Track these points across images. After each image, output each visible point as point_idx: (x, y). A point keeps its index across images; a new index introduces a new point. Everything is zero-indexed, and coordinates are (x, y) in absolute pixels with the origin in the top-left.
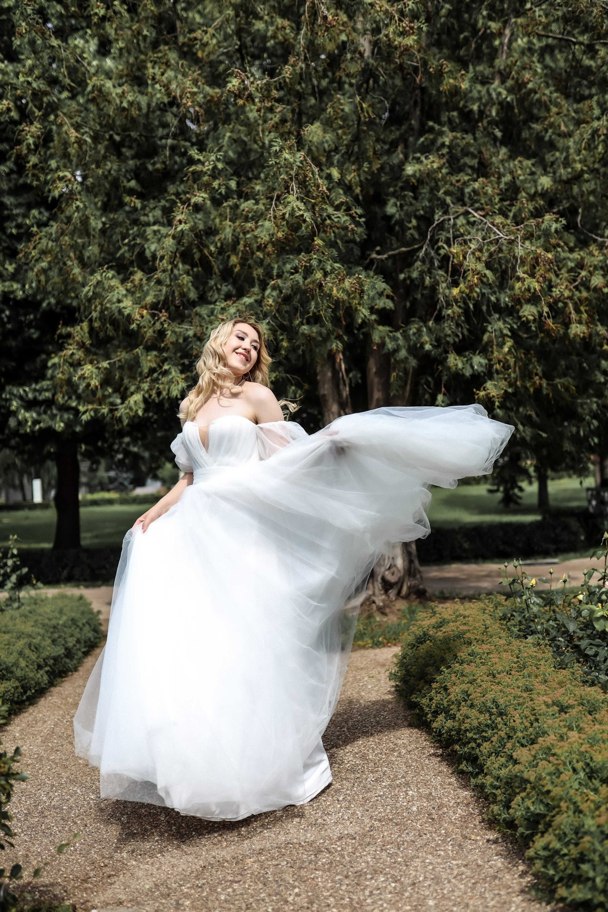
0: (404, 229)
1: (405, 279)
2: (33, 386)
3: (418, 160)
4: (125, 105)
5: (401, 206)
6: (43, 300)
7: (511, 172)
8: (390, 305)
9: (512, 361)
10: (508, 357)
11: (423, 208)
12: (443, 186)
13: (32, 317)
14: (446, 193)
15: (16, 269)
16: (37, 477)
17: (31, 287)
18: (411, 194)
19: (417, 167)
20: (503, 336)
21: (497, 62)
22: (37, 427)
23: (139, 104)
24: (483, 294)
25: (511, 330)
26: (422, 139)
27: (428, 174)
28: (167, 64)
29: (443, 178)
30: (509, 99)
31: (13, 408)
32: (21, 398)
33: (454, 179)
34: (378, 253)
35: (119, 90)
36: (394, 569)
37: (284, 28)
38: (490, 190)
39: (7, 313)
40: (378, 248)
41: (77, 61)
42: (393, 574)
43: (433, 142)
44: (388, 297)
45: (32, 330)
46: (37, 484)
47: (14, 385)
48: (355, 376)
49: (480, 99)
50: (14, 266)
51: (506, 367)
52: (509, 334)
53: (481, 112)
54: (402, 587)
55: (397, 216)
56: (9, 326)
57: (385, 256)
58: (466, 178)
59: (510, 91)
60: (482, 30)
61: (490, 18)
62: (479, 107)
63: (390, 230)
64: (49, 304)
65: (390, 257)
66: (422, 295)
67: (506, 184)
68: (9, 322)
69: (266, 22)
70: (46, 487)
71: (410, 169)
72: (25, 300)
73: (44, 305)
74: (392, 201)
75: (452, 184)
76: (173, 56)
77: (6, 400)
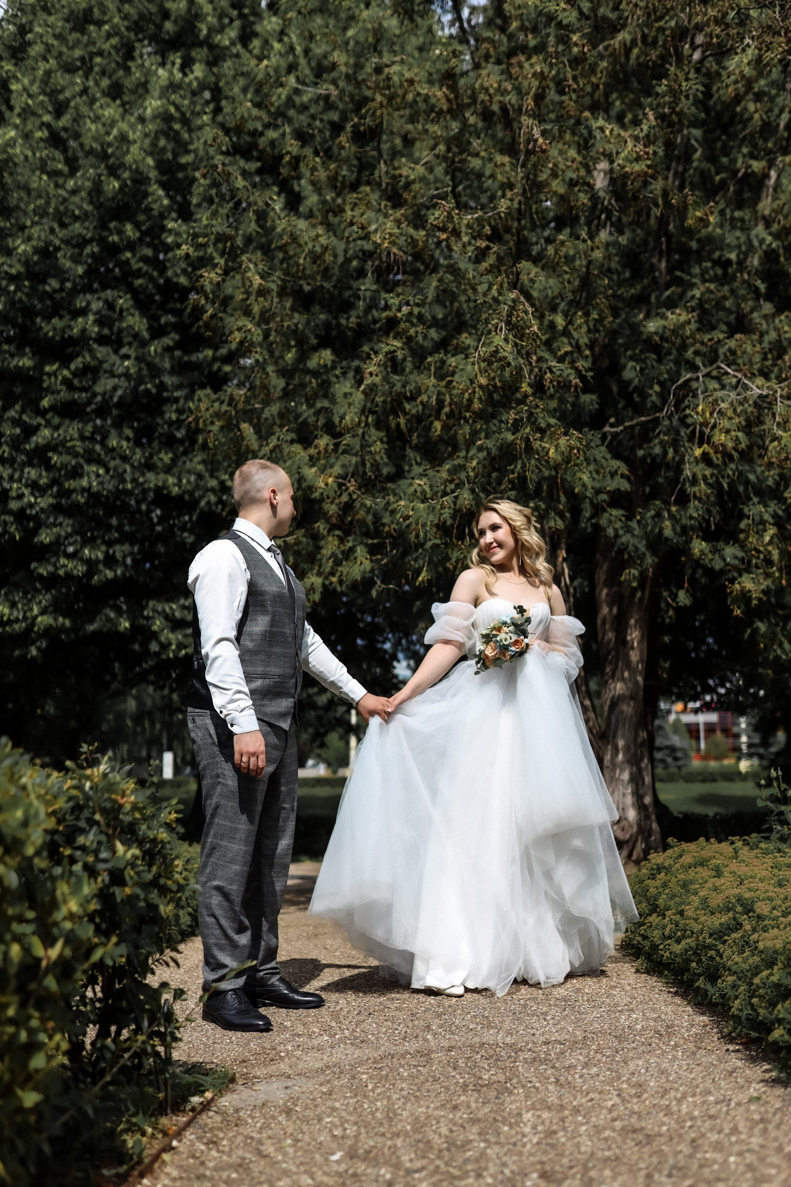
0: (644, 396)
1: (644, 458)
2: (182, 601)
3: (664, 317)
4: (318, 249)
5: (642, 370)
6: (202, 497)
7: (777, 330)
8: (625, 486)
9: (775, 555)
10: (770, 548)
11: (668, 372)
12: (693, 345)
13: (187, 518)
14: (697, 353)
15: (172, 459)
16: (170, 749)
17: (189, 481)
18: (654, 356)
19: (661, 322)
20: (763, 522)
21: (760, 206)
22: (183, 652)
23: (334, 249)
24: (741, 473)
25: (775, 515)
26: (667, 293)
27: (674, 332)
28: (368, 205)
29: (692, 336)
30: (774, 245)
31: (155, 628)
32: (167, 617)
33: (706, 337)
34: (612, 425)
35: (313, 233)
36: (624, 823)
37: (503, 165)
38: (749, 348)
39: (158, 512)
40: (612, 420)
41: (267, 205)
42: (623, 829)
43: (681, 296)
44: (622, 476)
45: (186, 534)
46: (168, 758)
47: (159, 601)
48: (581, 584)
49: (739, 247)
50: (170, 455)
51: (769, 562)
52: (771, 520)
53: (741, 263)
54: (633, 848)
55: (636, 381)
56: (159, 528)
57: (621, 428)
58: (721, 336)
59: (777, 236)
60: (743, 171)
61: (752, 156)
62: (738, 256)
63: (628, 397)
64: (208, 503)
65: (626, 428)
66: (666, 478)
67: (770, 343)
68: (159, 523)
69: (483, 158)
70: (179, 761)
71: (652, 326)
72: (180, 497)
73: (203, 503)
74: (631, 364)
75: (702, 343)
76: (374, 197)
77: (148, 618)
